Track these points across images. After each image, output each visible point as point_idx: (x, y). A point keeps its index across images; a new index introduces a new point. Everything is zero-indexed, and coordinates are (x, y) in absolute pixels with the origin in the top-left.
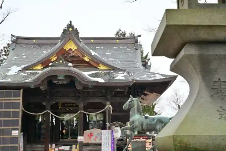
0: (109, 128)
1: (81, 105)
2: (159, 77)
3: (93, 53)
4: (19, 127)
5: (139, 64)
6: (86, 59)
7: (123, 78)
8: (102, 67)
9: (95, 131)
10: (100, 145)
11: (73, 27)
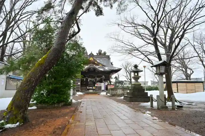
0: (104, 82)
1: (96, 76)
2: (117, 69)
3: (98, 61)
4: (80, 82)
5: (111, 64)
6: (96, 63)
7: (107, 69)
8: (100, 65)
9: (99, 83)
10: (101, 87)
11: (92, 53)
